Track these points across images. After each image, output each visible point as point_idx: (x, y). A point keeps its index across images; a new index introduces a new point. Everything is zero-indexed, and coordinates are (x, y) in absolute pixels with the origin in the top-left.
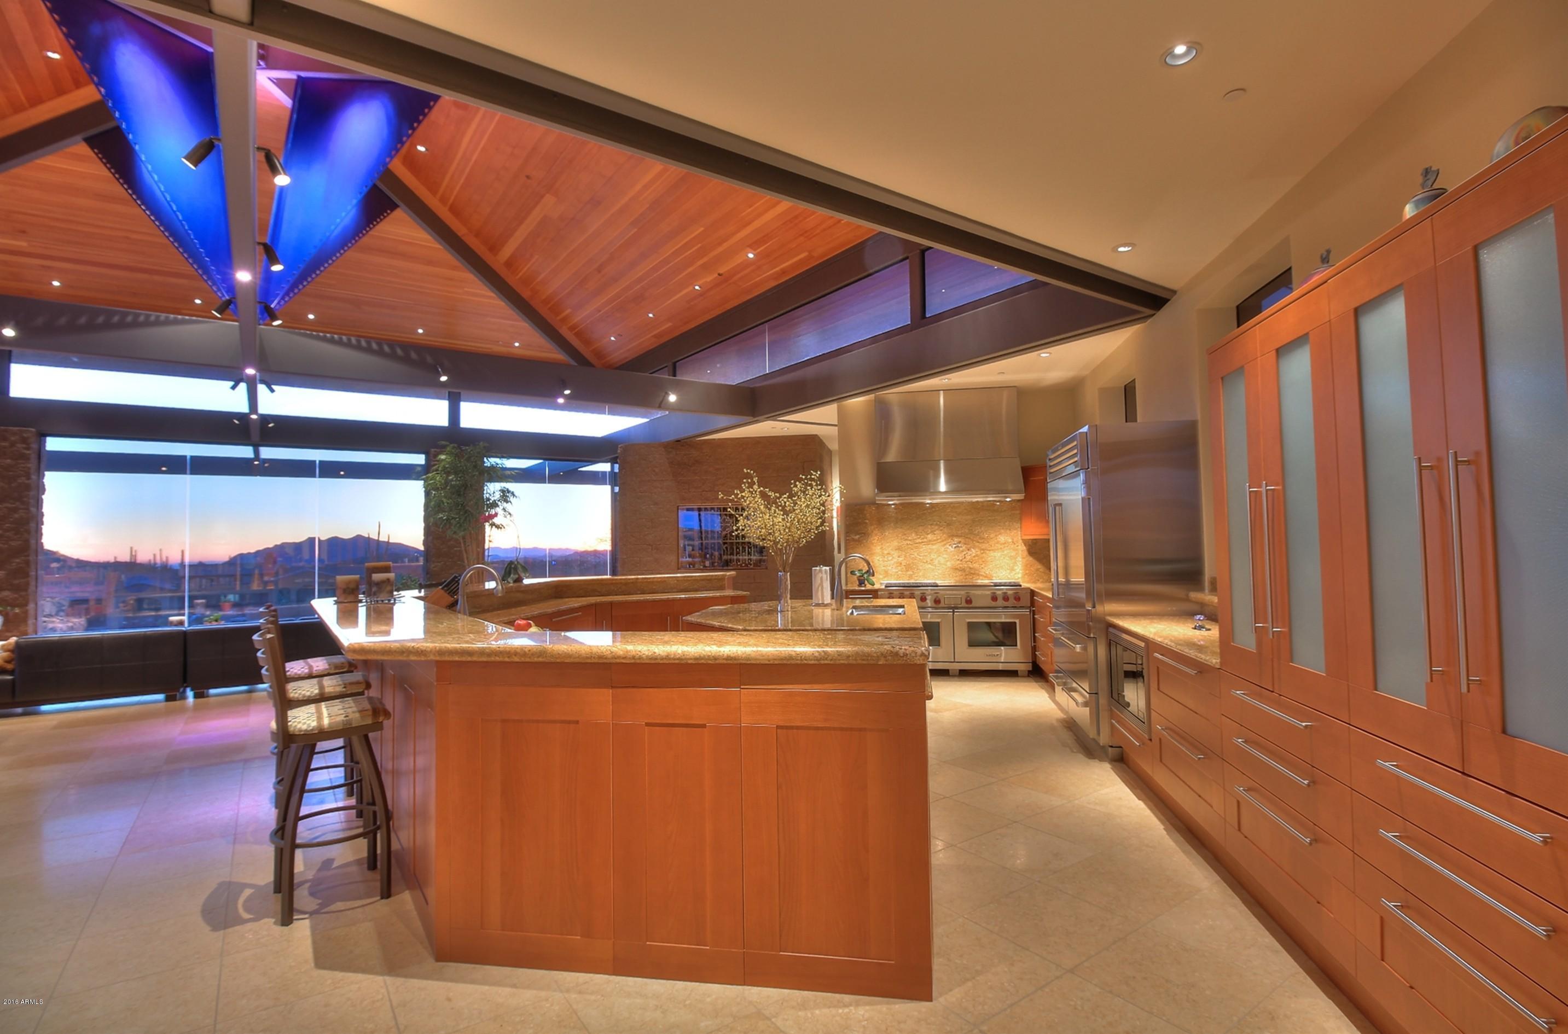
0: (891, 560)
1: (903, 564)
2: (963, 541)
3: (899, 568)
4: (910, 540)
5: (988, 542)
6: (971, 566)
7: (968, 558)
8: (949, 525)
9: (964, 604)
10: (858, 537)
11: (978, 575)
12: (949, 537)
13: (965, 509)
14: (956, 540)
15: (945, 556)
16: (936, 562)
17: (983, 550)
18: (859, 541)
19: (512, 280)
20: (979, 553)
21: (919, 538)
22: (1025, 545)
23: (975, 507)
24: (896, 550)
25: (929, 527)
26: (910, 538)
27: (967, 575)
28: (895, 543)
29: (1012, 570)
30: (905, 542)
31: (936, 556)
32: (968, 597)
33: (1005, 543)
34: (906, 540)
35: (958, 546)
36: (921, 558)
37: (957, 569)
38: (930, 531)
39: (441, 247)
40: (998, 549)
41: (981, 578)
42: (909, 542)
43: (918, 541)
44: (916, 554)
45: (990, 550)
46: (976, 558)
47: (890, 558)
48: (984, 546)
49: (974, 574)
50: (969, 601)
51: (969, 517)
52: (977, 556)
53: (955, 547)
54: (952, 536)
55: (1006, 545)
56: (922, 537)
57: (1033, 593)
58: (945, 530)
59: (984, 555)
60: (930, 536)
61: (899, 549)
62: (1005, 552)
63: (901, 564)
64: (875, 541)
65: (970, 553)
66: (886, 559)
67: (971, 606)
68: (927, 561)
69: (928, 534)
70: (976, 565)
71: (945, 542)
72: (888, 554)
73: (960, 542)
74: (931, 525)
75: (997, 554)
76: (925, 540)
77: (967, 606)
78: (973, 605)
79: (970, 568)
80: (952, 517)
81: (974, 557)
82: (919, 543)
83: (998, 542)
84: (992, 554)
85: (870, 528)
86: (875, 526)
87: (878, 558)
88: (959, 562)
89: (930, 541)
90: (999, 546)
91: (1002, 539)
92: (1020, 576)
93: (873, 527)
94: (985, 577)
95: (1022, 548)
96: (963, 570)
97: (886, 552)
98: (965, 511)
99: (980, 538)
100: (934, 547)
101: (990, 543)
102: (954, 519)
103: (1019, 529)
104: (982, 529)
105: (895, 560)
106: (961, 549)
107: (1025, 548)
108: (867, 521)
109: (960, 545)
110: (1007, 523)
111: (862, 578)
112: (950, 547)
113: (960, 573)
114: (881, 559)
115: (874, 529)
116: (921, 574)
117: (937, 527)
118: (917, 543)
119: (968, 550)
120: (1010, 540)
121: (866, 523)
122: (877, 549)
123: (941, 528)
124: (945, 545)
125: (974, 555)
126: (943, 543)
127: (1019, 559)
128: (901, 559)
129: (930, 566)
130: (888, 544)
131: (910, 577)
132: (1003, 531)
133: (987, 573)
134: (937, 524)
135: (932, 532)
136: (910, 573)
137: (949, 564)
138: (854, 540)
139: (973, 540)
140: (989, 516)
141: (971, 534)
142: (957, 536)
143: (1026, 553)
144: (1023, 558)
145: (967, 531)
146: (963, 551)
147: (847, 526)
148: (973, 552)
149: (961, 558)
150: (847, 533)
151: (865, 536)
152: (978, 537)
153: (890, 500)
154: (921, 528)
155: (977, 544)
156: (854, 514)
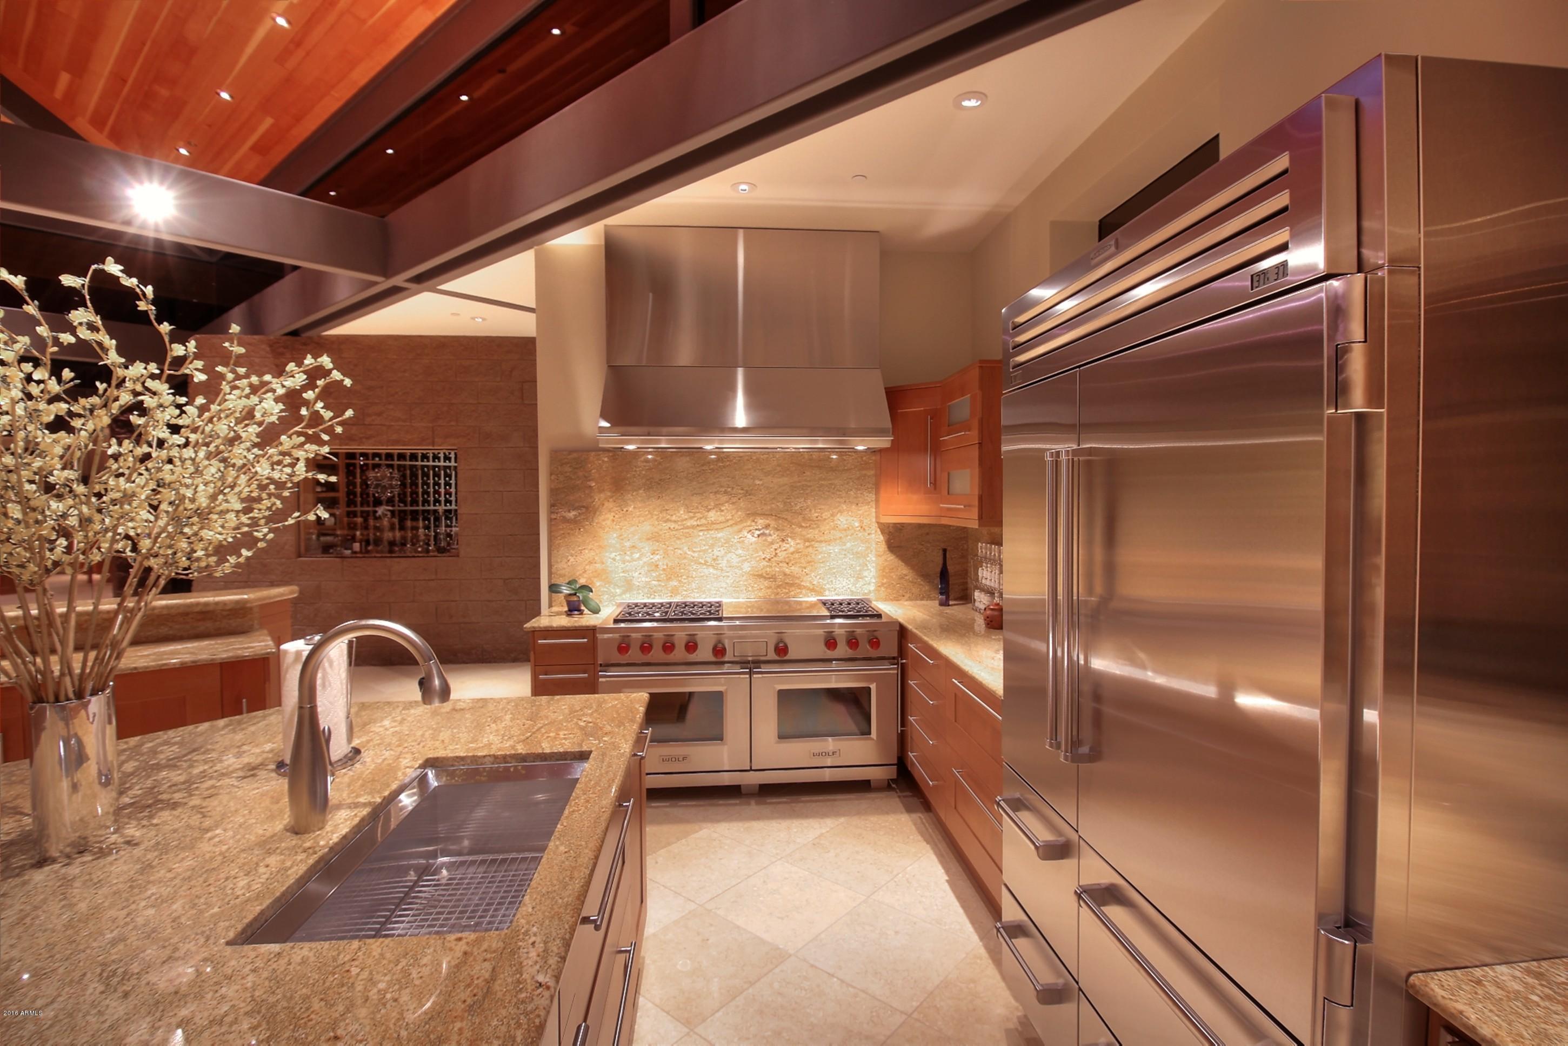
0: (639, 559)
1: (661, 567)
2: (773, 524)
4: (675, 522)
5: (818, 527)
6: (787, 571)
7: (782, 555)
8: (748, 493)
9: (772, 655)
10: (572, 514)
11: (799, 587)
12: (748, 515)
13: (779, 465)
14: (761, 522)
15: (740, 552)
16: (723, 564)
17: (808, 540)
18: (575, 521)
20: (801, 546)
21: (691, 518)
22: (883, 532)
23: (799, 462)
24: (648, 539)
25: (712, 496)
26: (674, 518)
27: (779, 587)
28: (647, 527)
29: (859, 577)
30: (666, 526)
31: (723, 552)
32: (781, 641)
33: (848, 529)
34: (667, 521)
35: (763, 534)
36: (696, 555)
37: (761, 576)
38: (712, 504)
40: (835, 540)
41: (804, 591)
42: (672, 525)
43: (689, 523)
44: (686, 549)
45: (821, 542)
46: (797, 556)
47: (637, 555)
48: (811, 534)
49: (792, 585)
50: (782, 649)
51: (785, 480)
52: (797, 551)
53: (759, 536)
54: (753, 515)
55: (849, 532)
56: (699, 515)
57: (902, 632)
58: (742, 503)
59: (810, 550)
60: (713, 515)
61: (655, 538)
62: (848, 545)
63: (657, 566)
64: (609, 522)
65: (785, 546)
66: (627, 558)
67: (785, 658)
68: (706, 561)
69: (709, 510)
70: (795, 569)
71: (740, 526)
72: (634, 546)
73: (767, 526)
74: (716, 493)
75: (835, 549)
76: (703, 521)
77: (777, 658)
78: (791, 655)
79: (785, 574)
80: (754, 479)
81: (792, 553)
82: (693, 527)
83: (835, 528)
84: (824, 548)
85: (598, 498)
86: (609, 494)
87: (613, 555)
88: (765, 563)
89: (713, 523)
90: (838, 534)
91: (842, 520)
92: (872, 588)
93: (602, 495)
94: (813, 590)
95: (878, 539)
96: (773, 578)
97: (627, 544)
98: (779, 469)
99: (804, 519)
100: (719, 535)
101: (823, 528)
102: (758, 482)
103: (873, 504)
104: (809, 502)
105: (645, 560)
106: (769, 539)
107: (882, 537)
108: (593, 484)
109: (767, 532)
110: (852, 493)
111: (575, 599)
112: (749, 536)
113: (766, 583)
114: (618, 558)
115: (607, 499)
116: (694, 585)
117: (725, 498)
118: (688, 528)
119: (783, 540)
120: (857, 524)
121: (590, 487)
122: (612, 538)
123: (734, 500)
124: (740, 531)
125: (792, 549)
126: (736, 528)
127: (872, 557)
128: (658, 557)
129: (711, 570)
130: (632, 529)
131: (675, 591)
132: (844, 507)
133: (815, 583)
134: (726, 492)
135: (718, 507)
136: (675, 583)
137: (747, 567)
138: (565, 520)
139: (791, 524)
140: (820, 479)
141: (787, 510)
142: (763, 515)
143: (883, 547)
144: (878, 556)
145: (781, 506)
146: (772, 543)
147: (553, 492)
148: (791, 545)
149: (768, 557)
150: (552, 506)
151: (588, 511)
152: (800, 518)
153: (629, 442)
154: (696, 499)
155: (798, 530)
156: (567, 469)
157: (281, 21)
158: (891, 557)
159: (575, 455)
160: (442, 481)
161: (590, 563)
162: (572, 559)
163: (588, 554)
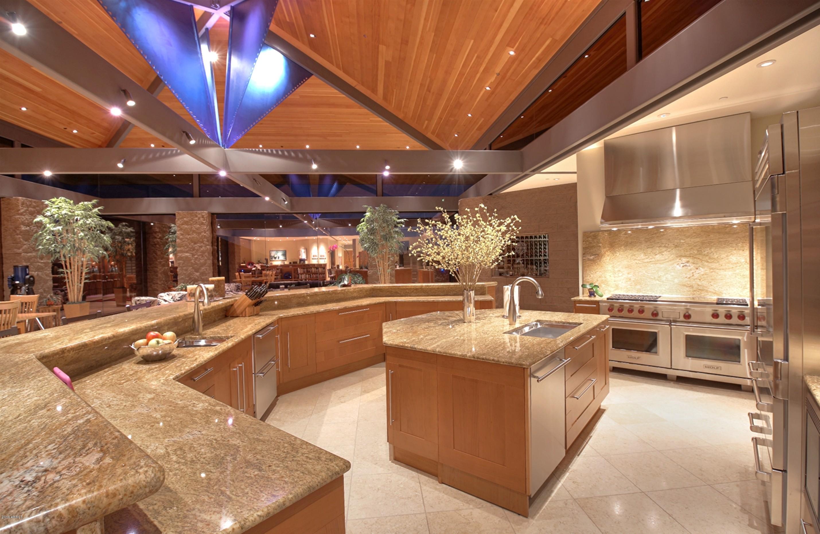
0: (622, 276)
1: (632, 280)
2: (691, 260)
3: (629, 283)
4: (639, 260)
5: (718, 262)
6: (700, 284)
7: (696, 276)
8: (676, 246)
9: (682, 318)
10: (592, 257)
11: (707, 291)
12: (677, 257)
13: (694, 233)
14: (684, 260)
15: (673, 274)
16: (664, 279)
17: (712, 269)
18: (593, 261)
19: (391, 108)
20: (708, 271)
21: (647, 258)
23: (706, 230)
24: (626, 268)
25: (657, 248)
26: (638, 258)
27: (695, 291)
28: (625, 262)
30: (634, 262)
31: (663, 274)
32: (688, 312)
33: (738, 263)
34: (635, 259)
35: (686, 266)
36: (649, 275)
37: (685, 285)
38: (658, 252)
39: (344, 96)
40: (729, 269)
41: (710, 294)
42: (637, 262)
43: (646, 261)
44: (644, 272)
45: (720, 269)
46: (705, 276)
47: (620, 275)
48: (714, 265)
49: (702, 290)
50: (687, 316)
51: (698, 240)
52: (706, 274)
53: (683, 266)
54: (680, 257)
55: (738, 265)
56: (651, 257)
58: (674, 251)
59: (713, 273)
60: (658, 257)
61: (629, 267)
62: (738, 271)
63: (630, 279)
64: (608, 260)
65: (698, 271)
66: (616, 275)
67: (689, 321)
68: (655, 278)
69: (656, 255)
70: (705, 283)
71: (673, 262)
72: (619, 271)
73: (688, 262)
74: (659, 247)
75: (729, 273)
76: (653, 260)
77: (685, 320)
78: (692, 320)
79: (699, 285)
80: (680, 240)
81: (703, 275)
82: (648, 262)
83: (729, 262)
84: (722, 272)
85: (603, 251)
86: (608, 249)
87: (610, 274)
88: (686, 279)
89: (658, 261)
90: (732, 266)
91: (734, 258)
93: (605, 250)
94: (714, 293)
96: (691, 286)
97: (616, 270)
98: (695, 234)
99: (710, 258)
100: (662, 266)
101: (721, 263)
102: (682, 241)
104: (712, 250)
106: (689, 268)
108: (601, 245)
109: (688, 264)
110: (740, 245)
111: (592, 290)
112: (678, 266)
113: (688, 289)
114: (612, 275)
115: (607, 251)
116: (648, 288)
117: (664, 249)
118: (645, 263)
119: (697, 269)
121: (600, 246)
122: (609, 267)
123: (669, 250)
124: (673, 264)
125: (702, 273)
126: (670, 263)
128: (631, 275)
129: (657, 282)
130: (619, 263)
131: (639, 290)
132: (735, 252)
133: (716, 290)
134: (665, 246)
135: (661, 253)
136: (638, 287)
137: (676, 281)
138: (589, 260)
139: (702, 260)
140: (719, 238)
141: (699, 254)
142: (685, 256)
145: (696, 252)
146: (691, 270)
147: (584, 249)
148: (702, 270)
149: (689, 276)
150: (584, 254)
151: (598, 256)
152: (707, 258)
153: (613, 227)
154: (649, 250)
155: (706, 264)
156: (590, 239)
157: (488, 88)
159: (593, 233)
160: (543, 247)
162: (592, 275)
163: (598, 274)
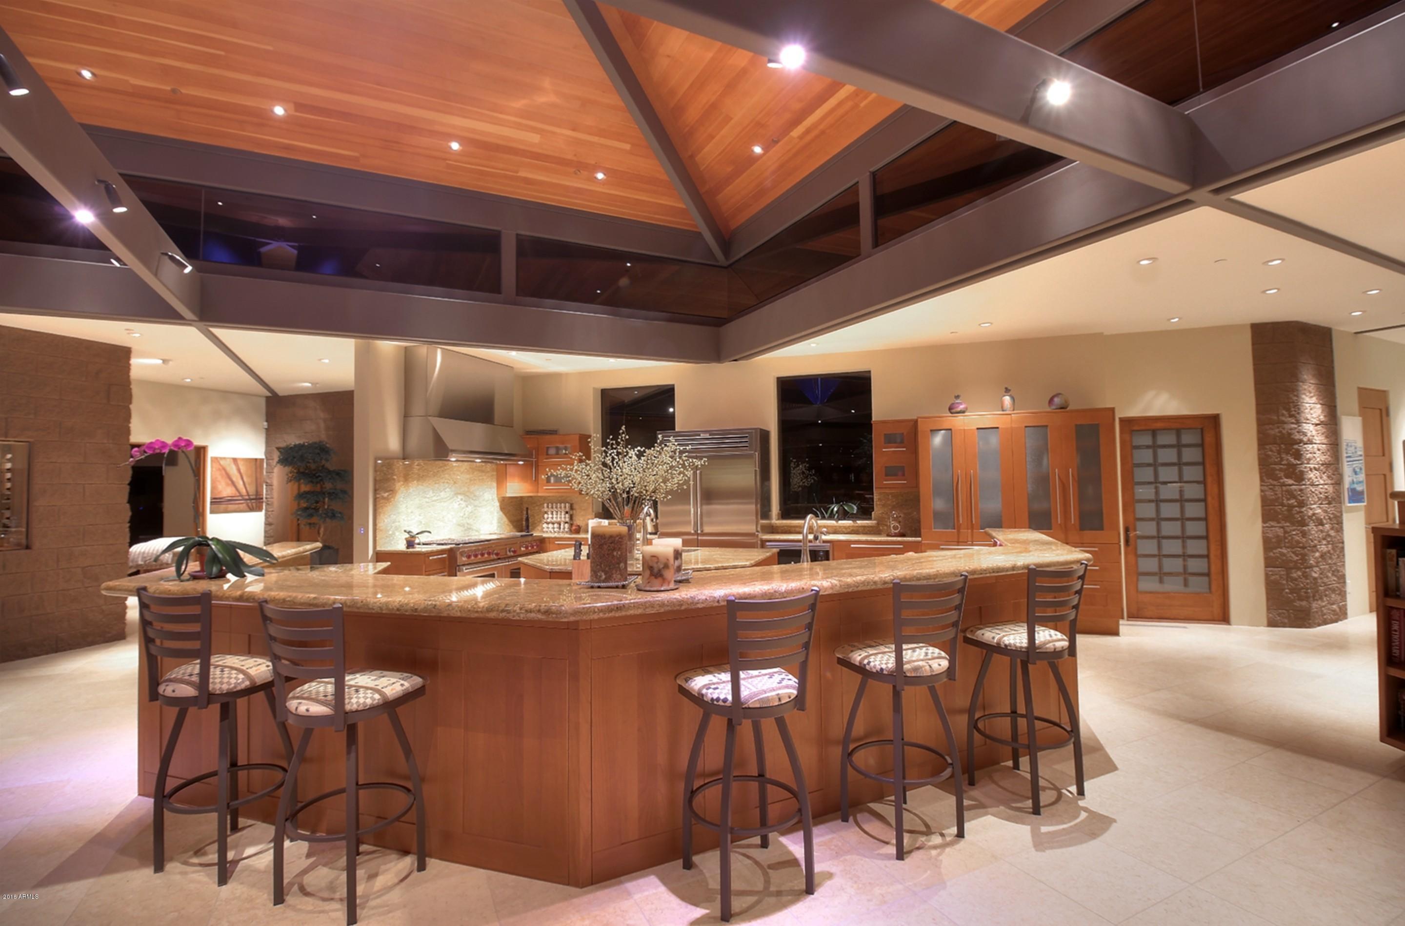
2: (464, 498)
5: (478, 500)
6: (468, 521)
7: (466, 514)
8: (455, 483)
10: (386, 495)
11: (473, 530)
12: (455, 494)
14: (460, 497)
15: (452, 513)
16: (445, 519)
17: (475, 506)
18: (387, 499)
20: (473, 509)
21: (434, 496)
22: (499, 502)
24: (418, 508)
25: (441, 484)
26: (428, 496)
27: (466, 530)
28: (417, 501)
29: (492, 523)
31: (447, 513)
34: (426, 497)
36: (436, 515)
38: (443, 488)
40: (482, 506)
42: (427, 500)
43: (434, 498)
44: (431, 512)
45: (479, 507)
46: (472, 514)
48: (477, 503)
49: (470, 529)
51: (468, 476)
52: (472, 512)
53: (459, 504)
54: (457, 494)
55: (488, 502)
56: (437, 494)
58: (453, 488)
59: (476, 511)
60: (443, 494)
61: (420, 507)
62: (487, 508)
63: (421, 522)
64: (402, 499)
65: (467, 509)
66: (409, 518)
68: (440, 519)
69: (442, 492)
70: (470, 521)
71: (452, 500)
72: (412, 512)
73: (462, 500)
74: (444, 483)
75: (482, 510)
76: (439, 498)
79: (467, 524)
80: (457, 475)
81: (470, 513)
82: (435, 501)
83: (484, 500)
85: (397, 484)
86: (404, 483)
87: (403, 517)
88: (461, 519)
89: (442, 499)
90: (485, 503)
92: (495, 528)
93: (399, 483)
95: (497, 505)
96: (463, 526)
97: (410, 511)
99: (475, 496)
100: (444, 504)
101: (480, 500)
103: (497, 488)
104: (476, 487)
106: (462, 506)
107: (499, 504)
108: (395, 477)
109: (462, 502)
111: (413, 539)
112: (455, 505)
113: (461, 529)
115: (402, 486)
117: (447, 485)
118: (433, 501)
119: (467, 507)
120: (491, 496)
121: (394, 479)
122: (402, 507)
123: (450, 486)
124: (452, 502)
125: (470, 511)
129: (442, 523)
133: (477, 527)
134: (447, 482)
135: (444, 490)
137: (455, 521)
138: (384, 498)
139: (470, 498)
140: (480, 476)
141: (470, 492)
142: (460, 494)
143: (498, 509)
144: (497, 513)
145: (467, 489)
146: (463, 508)
147: (376, 481)
148: (470, 508)
149: (461, 515)
150: (376, 491)
151: (392, 491)
152: (473, 495)
154: (437, 486)
155: (472, 501)
156: (383, 469)
158: (501, 513)
159: (388, 461)
161: (394, 522)
162: (386, 521)
163: (394, 517)
